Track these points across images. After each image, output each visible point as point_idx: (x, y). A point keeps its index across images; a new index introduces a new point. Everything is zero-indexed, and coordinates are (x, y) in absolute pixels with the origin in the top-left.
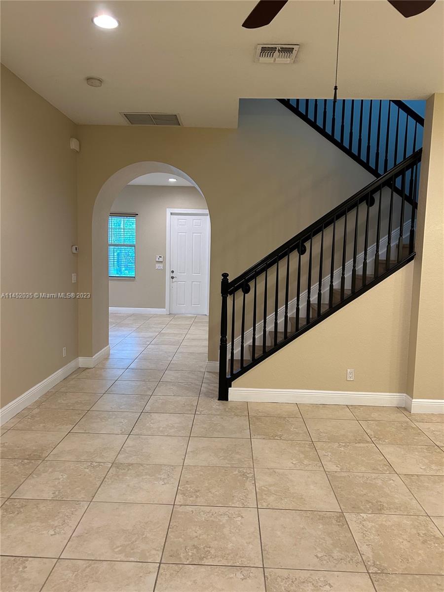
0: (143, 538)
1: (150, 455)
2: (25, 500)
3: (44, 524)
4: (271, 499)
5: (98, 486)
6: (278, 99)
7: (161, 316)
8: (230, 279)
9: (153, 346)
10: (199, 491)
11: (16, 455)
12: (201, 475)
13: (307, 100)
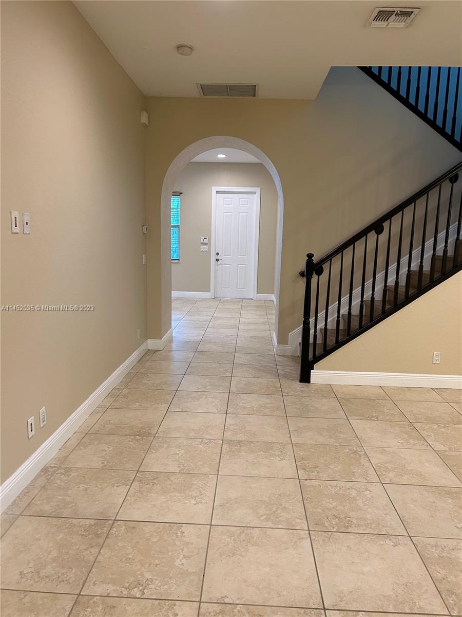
0: (282, 508)
1: (256, 433)
2: (155, 473)
3: (182, 494)
4: (391, 475)
5: (218, 461)
6: (359, 67)
7: (206, 300)
8: (315, 259)
9: (211, 330)
10: (318, 467)
11: (126, 431)
12: (314, 452)
13: (390, 68)
